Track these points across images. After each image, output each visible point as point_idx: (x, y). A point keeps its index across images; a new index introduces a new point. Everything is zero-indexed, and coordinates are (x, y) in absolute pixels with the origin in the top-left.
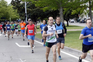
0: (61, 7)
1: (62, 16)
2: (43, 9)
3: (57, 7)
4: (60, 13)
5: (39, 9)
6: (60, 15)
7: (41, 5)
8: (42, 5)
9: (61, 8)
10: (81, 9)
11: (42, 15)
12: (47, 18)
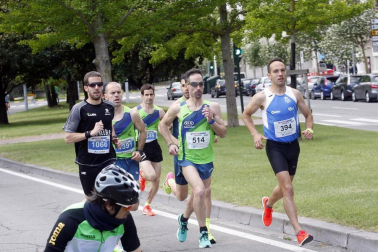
0: (100, 35)
1: (106, 72)
2: (31, 43)
3: (86, 33)
4: (98, 57)
5: (15, 40)
6: (98, 66)
7: (20, 28)
8: (25, 28)
9: (99, 38)
10: (187, 41)
11: (29, 64)
12: (54, 78)
